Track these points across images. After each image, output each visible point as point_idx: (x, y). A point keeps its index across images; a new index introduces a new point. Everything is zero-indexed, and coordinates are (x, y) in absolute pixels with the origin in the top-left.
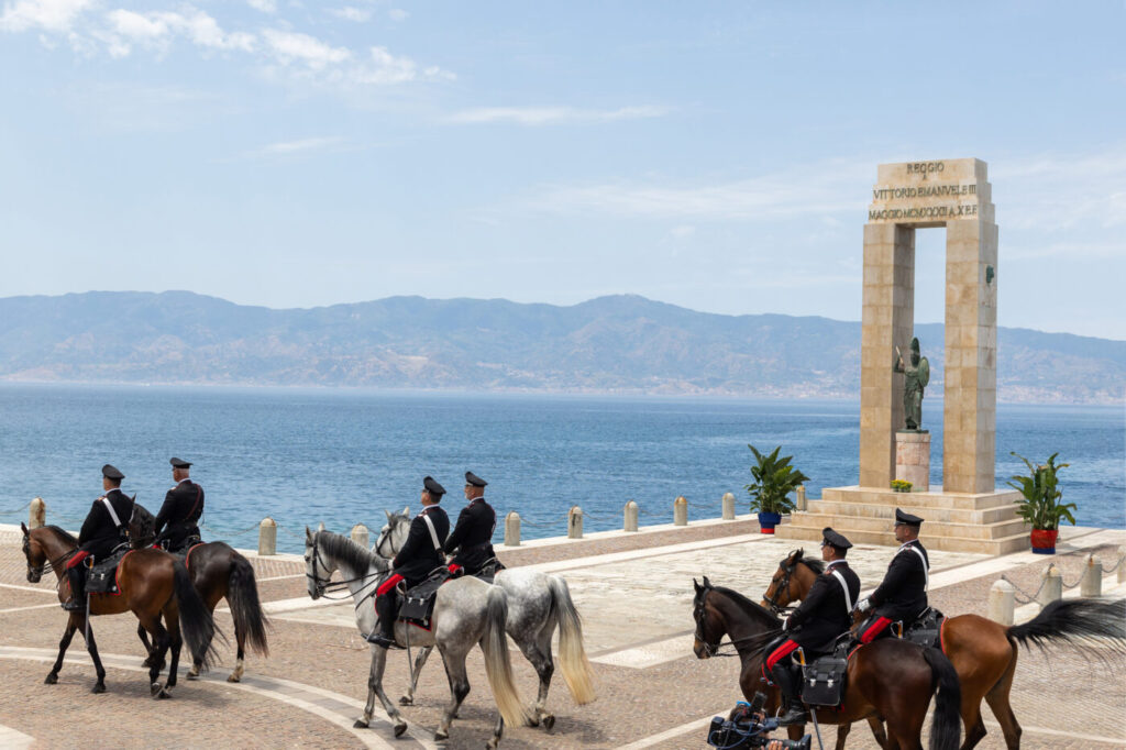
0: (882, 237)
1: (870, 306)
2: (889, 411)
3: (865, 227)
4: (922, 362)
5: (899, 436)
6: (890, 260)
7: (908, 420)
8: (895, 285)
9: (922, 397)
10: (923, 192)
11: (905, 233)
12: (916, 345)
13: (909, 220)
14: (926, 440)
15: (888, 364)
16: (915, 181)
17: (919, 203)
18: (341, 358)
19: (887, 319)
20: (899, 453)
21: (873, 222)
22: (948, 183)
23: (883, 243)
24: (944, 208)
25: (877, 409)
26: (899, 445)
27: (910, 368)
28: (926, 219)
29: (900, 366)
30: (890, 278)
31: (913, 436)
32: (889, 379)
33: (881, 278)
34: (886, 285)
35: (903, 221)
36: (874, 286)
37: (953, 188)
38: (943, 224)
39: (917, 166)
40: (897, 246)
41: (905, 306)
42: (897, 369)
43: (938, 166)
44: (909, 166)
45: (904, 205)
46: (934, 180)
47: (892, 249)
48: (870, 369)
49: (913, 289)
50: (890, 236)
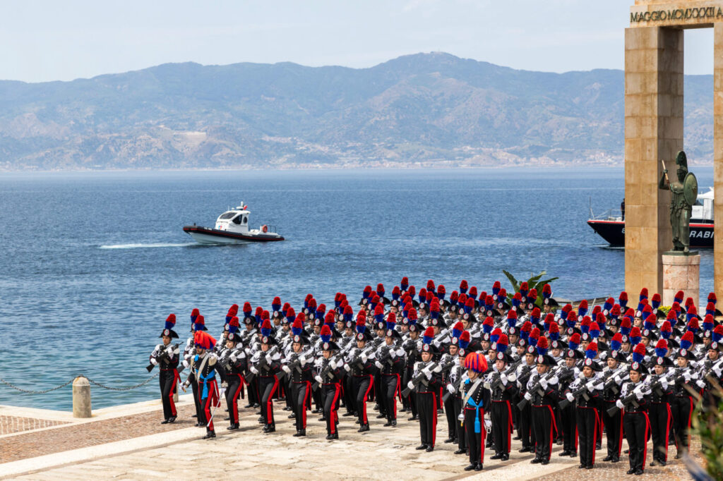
0: (645, 41)
1: (633, 116)
2: (655, 231)
3: (627, 30)
4: (689, 179)
5: (664, 257)
6: (654, 67)
7: (676, 241)
8: (659, 93)
11: (671, 38)
12: (682, 160)
13: (674, 23)
14: (694, 262)
15: (654, 180)
17: (685, 3)
19: (652, 131)
20: (666, 277)
21: (635, 25)
23: (646, 49)
25: (642, 229)
26: (665, 268)
27: (676, 185)
28: (692, 21)
29: (665, 183)
30: (654, 87)
31: (680, 258)
32: (655, 196)
33: (644, 85)
34: (650, 95)
35: (667, 23)
36: (637, 95)
38: (711, 25)
40: (661, 50)
41: (673, 115)
42: (663, 185)
45: (668, 5)
47: (656, 54)
48: (634, 185)
49: (682, 96)
50: (654, 41)
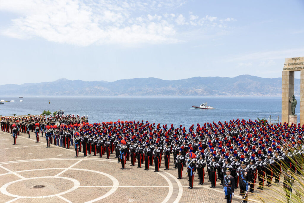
0: (286, 74)
1: (284, 88)
2: (288, 111)
3: (283, 72)
4: (295, 101)
5: (290, 116)
6: (288, 79)
7: (292, 113)
8: (289, 84)
9: (295, 108)
10: (295, 64)
11: (292, 73)
12: (294, 97)
13: (292, 70)
14: (296, 117)
15: (288, 101)
16: (294, 62)
17: (295, 66)
18: (184, 90)
19: (287, 91)
20: (290, 120)
21: (284, 71)
22: (301, 62)
23: (286, 75)
24: (300, 67)
25: (285, 110)
26: (290, 118)
27: (292, 102)
28: (296, 70)
30: (288, 83)
31: (293, 116)
32: (288, 104)
33: (286, 82)
35: (291, 70)
36: (285, 84)
37: (302, 63)
38: (300, 71)
39: (294, 58)
40: (289, 76)
41: (292, 88)
42: (290, 102)
43: (299, 58)
44: (292, 59)
45: (291, 67)
46: (298, 61)
47: (288, 76)
48: (284, 102)
49: (294, 84)
50: (288, 74)
